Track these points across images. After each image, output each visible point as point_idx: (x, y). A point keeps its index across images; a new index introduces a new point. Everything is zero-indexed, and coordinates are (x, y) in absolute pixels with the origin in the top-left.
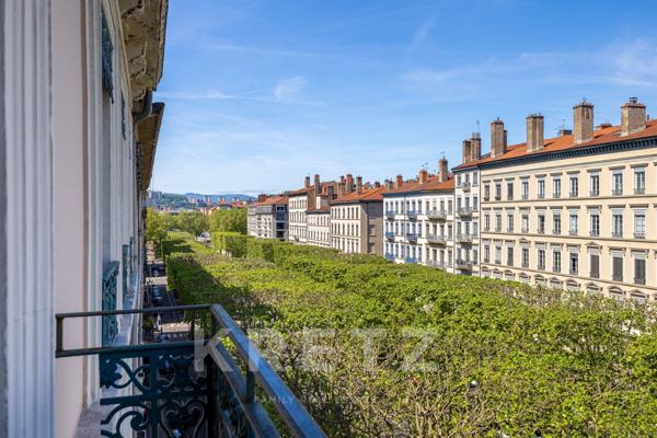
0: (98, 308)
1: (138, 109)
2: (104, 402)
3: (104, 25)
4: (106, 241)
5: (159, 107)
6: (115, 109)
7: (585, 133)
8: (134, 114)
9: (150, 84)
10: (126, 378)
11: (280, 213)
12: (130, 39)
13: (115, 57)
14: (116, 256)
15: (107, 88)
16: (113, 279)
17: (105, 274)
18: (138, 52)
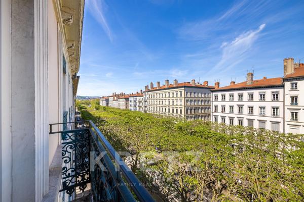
0: (62, 122)
1: (73, 77)
2: (63, 143)
3: (64, 57)
4: (64, 107)
5: (78, 77)
6: (67, 77)
7: (168, 85)
8: (72, 78)
9: (76, 72)
10: (68, 138)
11: (107, 100)
12: (71, 61)
13: (67, 65)
14: (67, 110)
15: (64, 72)
16: (66, 115)
17: (64, 114)
18: (73, 64)
